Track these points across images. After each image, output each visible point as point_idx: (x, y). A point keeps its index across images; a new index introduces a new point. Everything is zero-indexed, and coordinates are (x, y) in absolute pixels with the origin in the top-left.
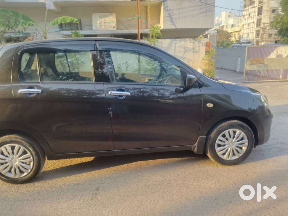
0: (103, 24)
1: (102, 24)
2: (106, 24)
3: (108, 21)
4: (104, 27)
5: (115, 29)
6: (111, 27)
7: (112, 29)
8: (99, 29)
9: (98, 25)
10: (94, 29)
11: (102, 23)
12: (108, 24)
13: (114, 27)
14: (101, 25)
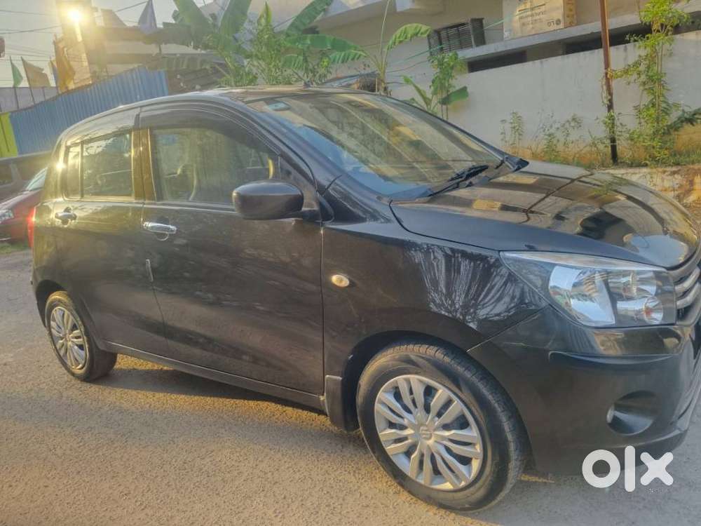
0: (530, 19)
1: (525, 20)
2: (538, 17)
3: (543, 8)
4: (531, 26)
5: (561, 26)
6: (549, 24)
7: (554, 27)
8: (520, 35)
9: (517, 25)
10: (508, 37)
11: (527, 17)
12: (541, 16)
13: (558, 22)
14: (524, 24)
